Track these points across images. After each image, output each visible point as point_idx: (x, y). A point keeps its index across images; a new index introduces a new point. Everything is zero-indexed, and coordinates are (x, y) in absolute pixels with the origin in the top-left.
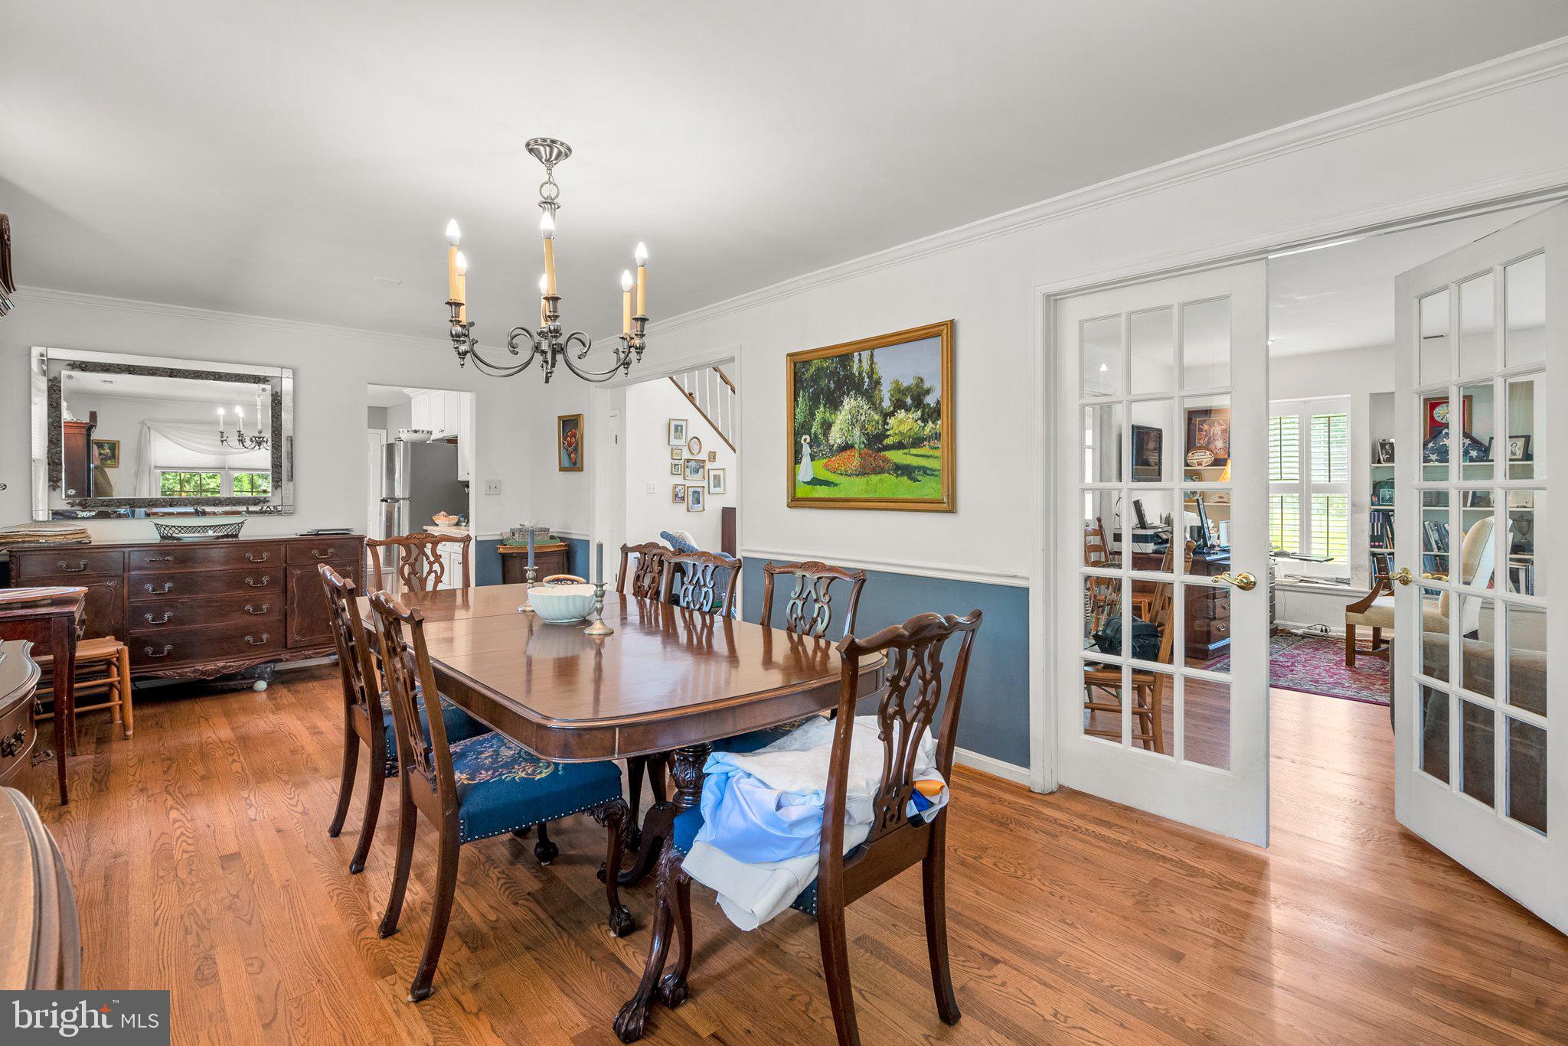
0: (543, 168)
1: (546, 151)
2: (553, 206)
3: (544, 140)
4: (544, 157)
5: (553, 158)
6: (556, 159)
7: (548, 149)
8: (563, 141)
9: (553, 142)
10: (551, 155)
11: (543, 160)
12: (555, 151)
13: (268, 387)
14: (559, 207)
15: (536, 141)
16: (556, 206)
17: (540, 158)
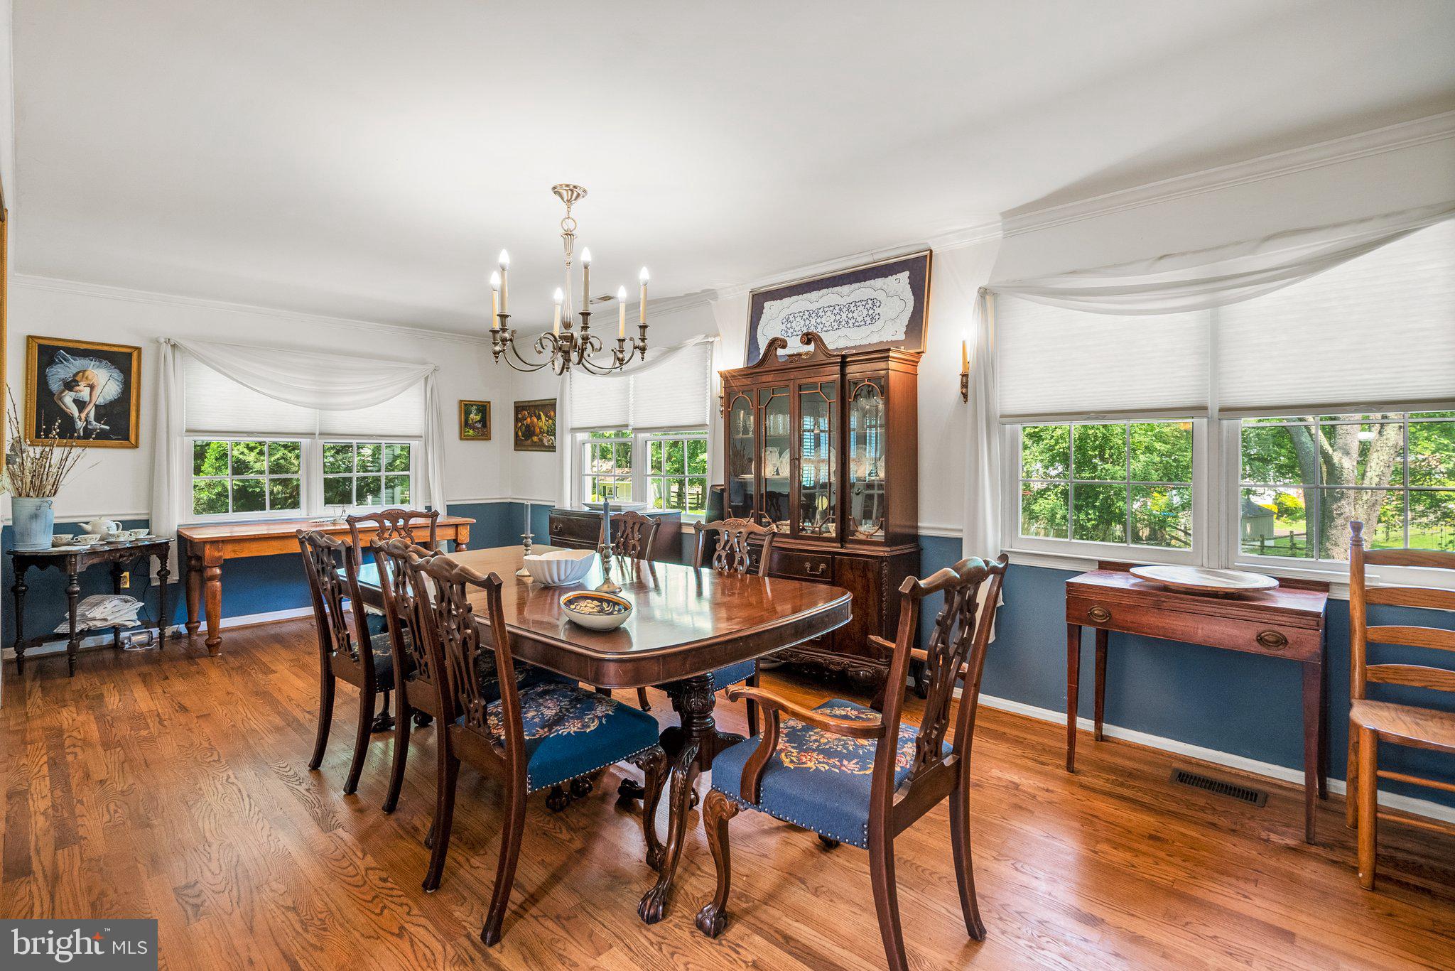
0: (564, 206)
1: (568, 194)
3: (567, 186)
4: (566, 198)
5: (573, 198)
6: (575, 200)
7: (570, 192)
8: (576, 184)
9: (575, 187)
10: (572, 196)
11: (565, 201)
12: (575, 194)
15: (561, 186)
16: (574, 237)
17: (563, 199)
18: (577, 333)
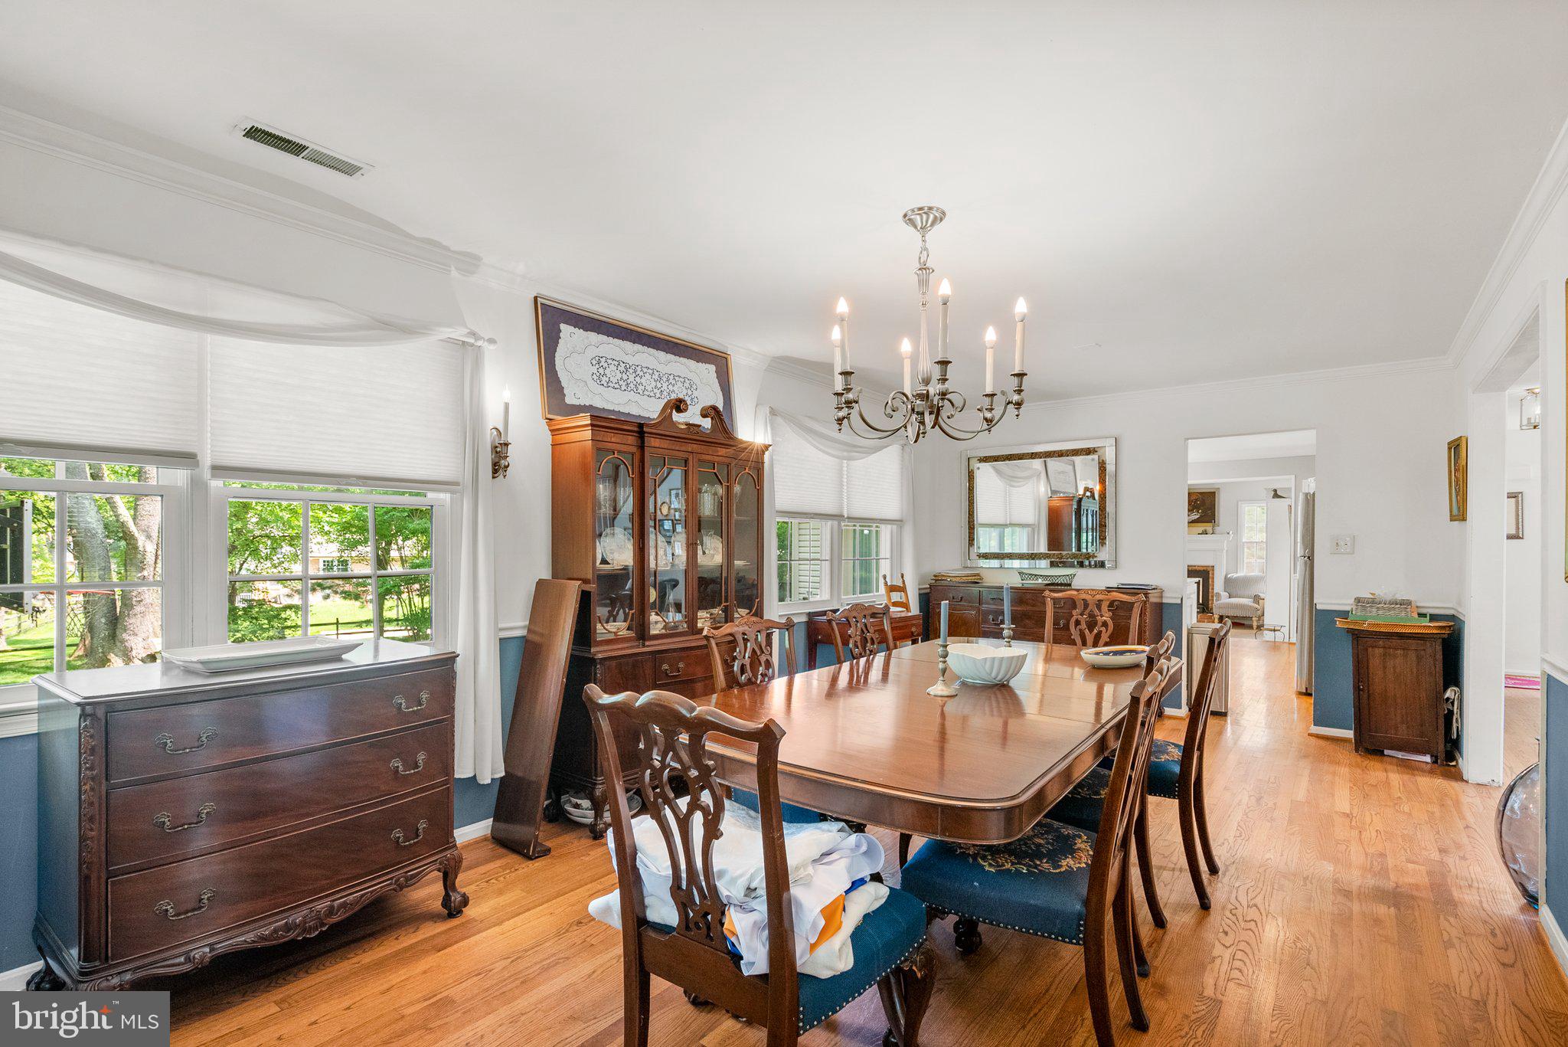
0: (918, 236)
1: (922, 220)
2: (924, 271)
3: (920, 209)
4: (920, 225)
5: (928, 225)
6: (931, 226)
7: (925, 216)
8: (931, 205)
9: (930, 208)
10: (927, 222)
11: (919, 228)
12: (931, 217)
13: (1096, 457)
14: (933, 271)
15: (913, 211)
16: (931, 271)
17: (916, 227)
18: (934, 389)
